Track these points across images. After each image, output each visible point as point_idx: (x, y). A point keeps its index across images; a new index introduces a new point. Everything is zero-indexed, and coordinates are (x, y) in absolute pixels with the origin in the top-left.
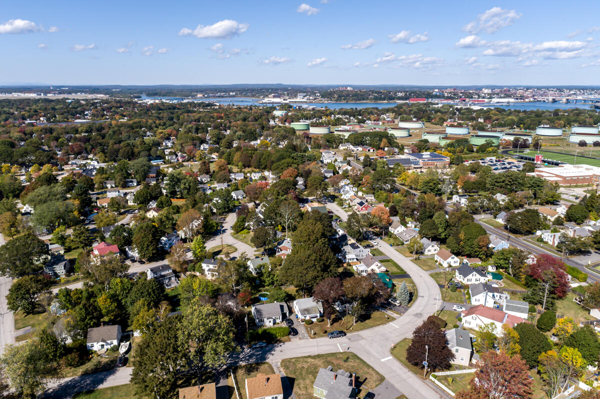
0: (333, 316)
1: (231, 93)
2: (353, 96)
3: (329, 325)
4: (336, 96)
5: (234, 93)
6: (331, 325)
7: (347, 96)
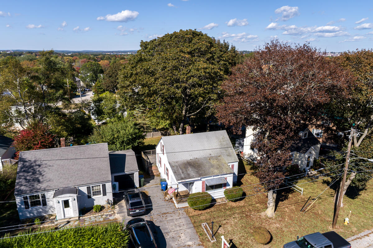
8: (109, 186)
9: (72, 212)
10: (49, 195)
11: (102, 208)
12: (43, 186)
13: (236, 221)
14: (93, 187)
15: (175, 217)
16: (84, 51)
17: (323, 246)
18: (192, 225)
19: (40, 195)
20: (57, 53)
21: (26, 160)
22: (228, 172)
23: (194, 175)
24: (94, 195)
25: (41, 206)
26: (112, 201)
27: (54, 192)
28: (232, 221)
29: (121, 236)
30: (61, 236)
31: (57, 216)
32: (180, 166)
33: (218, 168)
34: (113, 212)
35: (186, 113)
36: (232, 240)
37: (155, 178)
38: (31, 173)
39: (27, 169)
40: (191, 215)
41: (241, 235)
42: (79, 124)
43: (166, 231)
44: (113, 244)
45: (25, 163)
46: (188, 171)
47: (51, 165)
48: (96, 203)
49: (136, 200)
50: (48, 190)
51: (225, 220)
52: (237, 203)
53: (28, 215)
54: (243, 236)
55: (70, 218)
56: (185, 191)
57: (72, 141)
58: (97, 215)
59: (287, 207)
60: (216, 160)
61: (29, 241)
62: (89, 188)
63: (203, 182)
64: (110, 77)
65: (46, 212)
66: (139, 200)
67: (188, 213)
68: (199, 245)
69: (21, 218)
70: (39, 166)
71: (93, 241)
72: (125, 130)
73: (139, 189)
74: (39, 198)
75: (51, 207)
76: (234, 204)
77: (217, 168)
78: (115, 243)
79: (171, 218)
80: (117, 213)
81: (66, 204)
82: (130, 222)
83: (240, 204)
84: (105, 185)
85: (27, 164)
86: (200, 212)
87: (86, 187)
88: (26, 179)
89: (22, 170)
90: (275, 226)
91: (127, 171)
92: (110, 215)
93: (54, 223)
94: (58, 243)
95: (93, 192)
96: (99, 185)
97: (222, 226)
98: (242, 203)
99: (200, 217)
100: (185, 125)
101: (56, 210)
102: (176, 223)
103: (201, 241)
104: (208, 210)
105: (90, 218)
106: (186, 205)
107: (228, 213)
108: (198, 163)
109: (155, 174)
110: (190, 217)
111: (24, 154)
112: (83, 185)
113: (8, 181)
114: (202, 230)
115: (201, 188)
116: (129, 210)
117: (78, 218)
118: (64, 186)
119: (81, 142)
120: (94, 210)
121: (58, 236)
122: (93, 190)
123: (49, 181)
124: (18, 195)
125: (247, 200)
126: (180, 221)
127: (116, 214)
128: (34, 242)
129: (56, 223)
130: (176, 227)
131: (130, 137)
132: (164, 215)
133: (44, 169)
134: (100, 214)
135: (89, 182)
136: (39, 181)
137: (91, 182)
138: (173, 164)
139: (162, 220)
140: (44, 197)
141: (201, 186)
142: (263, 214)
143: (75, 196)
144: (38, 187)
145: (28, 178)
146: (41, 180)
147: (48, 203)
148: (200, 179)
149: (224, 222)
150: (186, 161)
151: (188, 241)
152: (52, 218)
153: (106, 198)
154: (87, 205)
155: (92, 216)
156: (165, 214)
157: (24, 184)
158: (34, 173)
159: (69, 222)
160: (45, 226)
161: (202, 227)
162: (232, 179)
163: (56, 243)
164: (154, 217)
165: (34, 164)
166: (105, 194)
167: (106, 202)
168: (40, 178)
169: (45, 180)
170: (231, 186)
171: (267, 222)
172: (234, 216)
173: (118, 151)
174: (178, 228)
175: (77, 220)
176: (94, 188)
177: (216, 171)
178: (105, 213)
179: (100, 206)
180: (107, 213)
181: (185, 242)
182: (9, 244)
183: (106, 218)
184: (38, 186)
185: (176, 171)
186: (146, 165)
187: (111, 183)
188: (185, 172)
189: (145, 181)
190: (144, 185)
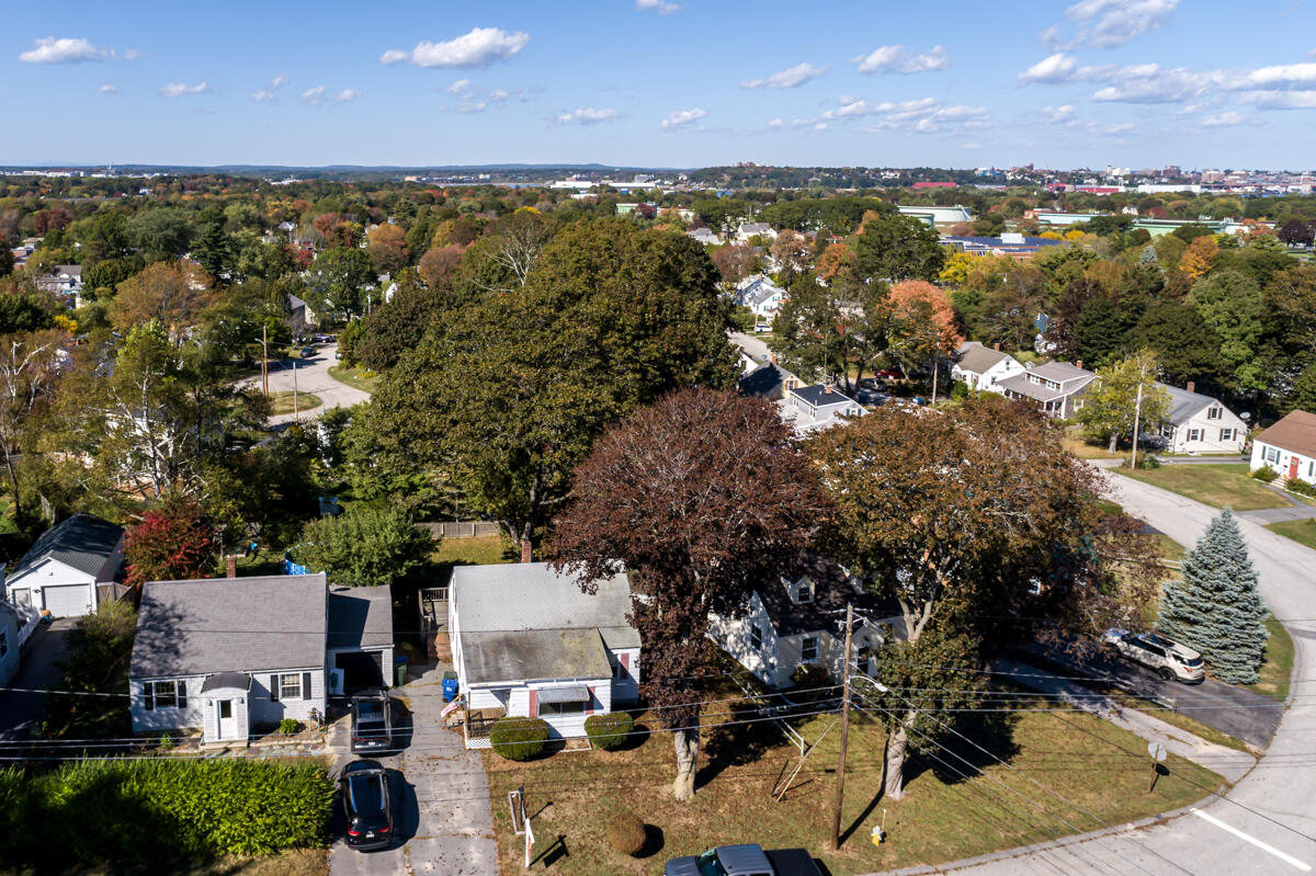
0: (716, 713)
1: (481, 176)
2: (768, 178)
3: (681, 786)
4: (727, 178)
5: (488, 176)
6: (702, 779)
7: (755, 177)
8: (318, 678)
9: (235, 728)
10: (194, 685)
11: (299, 727)
12: (184, 663)
13: (593, 796)
14: (283, 677)
15: (456, 769)
16: (331, 169)
17: (748, 874)
18: (487, 793)
19: (176, 684)
20: (247, 180)
21: (156, 602)
22: (597, 675)
23: (511, 672)
24: (284, 696)
25: (177, 708)
26: (324, 715)
27: (204, 679)
28: (582, 796)
29: (320, 788)
30: (210, 771)
31: (205, 736)
32: (483, 647)
33: (576, 661)
34: (321, 741)
35: (538, 495)
36: (565, 836)
37: (438, 667)
38: (163, 633)
39: (155, 623)
40: (492, 769)
41: (590, 829)
42: (277, 490)
43: (426, 798)
44: (302, 801)
45: (154, 610)
46: (500, 661)
47: (202, 617)
48: (287, 715)
49: (371, 718)
50: (193, 675)
51: (566, 790)
52: (616, 755)
53: (150, 725)
54: (594, 833)
55: (231, 742)
56: (497, 711)
57: (258, 535)
58: (286, 742)
59: (742, 782)
60: (578, 640)
61: (156, 773)
62: (274, 679)
63: (532, 693)
64: (381, 331)
65: (184, 722)
66: (378, 720)
67: (488, 763)
68: (488, 837)
69: (136, 729)
70: (180, 618)
71: (265, 790)
72: (377, 535)
73: (393, 690)
74: (173, 690)
75: (196, 712)
76: (606, 757)
77: (574, 661)
78: (306, 801)
79: (445, 771)
80: (331, 745)
81: (225, 708)
82: (352, 766)
83: (621, 759)
84: (309, 674)
85: (157, 612)
86: (517, 765)
87: (268, 676)
88: (153, 646)
89: (148, 624)
90: (684, 820)
91: (366, 645)
92: (315, 747)
93: (197, 748)
94: (203, 784)
95: (283, 689)
96: (298, 675)
97: (555, 803)
98: (627, 756)
99: (511, 776)
100: (536, 527)
101: (204, 719)
102: (454, 783)
103: (494, 830)
104: (537, 764)
105: (271, 746)
106: (485, 743)
107: (583, 775)
108: (529, 644)
109: (440, 655)
110: (490, 774)
111: (152, 589)
112: (263, 670)
113: (111, 641)
114: (505, 806)
115: (528, 706)
116: (354, 742)
117: (245, 745)
118: (225, 669)
119: (280, 538)
120: (281, 731)
121: (206, 771)
122: (283, 683)
123: (196, 654)
124: (135, 678)
125: (645, 749)
126: (464, 779)
127: (327, 746)
128: (163, 775)
129: (202, 748)
130: (450, 791)
131: (388, 554)
132: (431, 763)
133: (187, 626)
134: (292, 742)
135: (276, 665)
136: (177, 653)
137: (279, 665)
138: (470, 640)
139: (423, 772)
140: (183, 689)
141: (528, 702)
142: (665, 789)
143: (244, 693)
144: (175, 666)
145: (157, 643)
146: (182, 651)
147: (190, 702)
148: (522, 683)
149: (564, 795)
150: (502, 635)
151: (466, 826)
152: (194, 736)
153: (309, 705)
154: (268, 718)
155: (275, 743)
156: (434, 758)
157: (149, 656)
158: (169, 633)
159: (227, 750)
160: (180, 751)
161: (507, 800)
162: (609, 693)
163: (199, 784)
164: (409, 763)
165: (170, 613)
166: (308, 696)
167: (309, 715)
168: (180, 646)
169: (189, 652)
170: (607, 710)
171: (668, 811)
172: (592, 785)
173: (357, 586)
174: (454, 796)
175: (243, 749)
176: (286, 679)
177: (569, 668)
178: (304, 739)
179: (296, 722)
180: (309, 742)
181: (459, 828)
182: (123, 773)
183: (303, 751)
184: (175, 663)
185: (472, 659)
186: (423, 628)
187: (322, 672)
188: (492, 664)
189: (408, 672)
190: (406, 682)
